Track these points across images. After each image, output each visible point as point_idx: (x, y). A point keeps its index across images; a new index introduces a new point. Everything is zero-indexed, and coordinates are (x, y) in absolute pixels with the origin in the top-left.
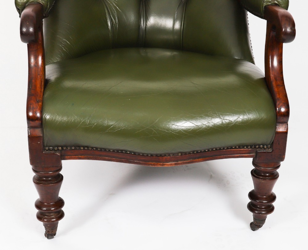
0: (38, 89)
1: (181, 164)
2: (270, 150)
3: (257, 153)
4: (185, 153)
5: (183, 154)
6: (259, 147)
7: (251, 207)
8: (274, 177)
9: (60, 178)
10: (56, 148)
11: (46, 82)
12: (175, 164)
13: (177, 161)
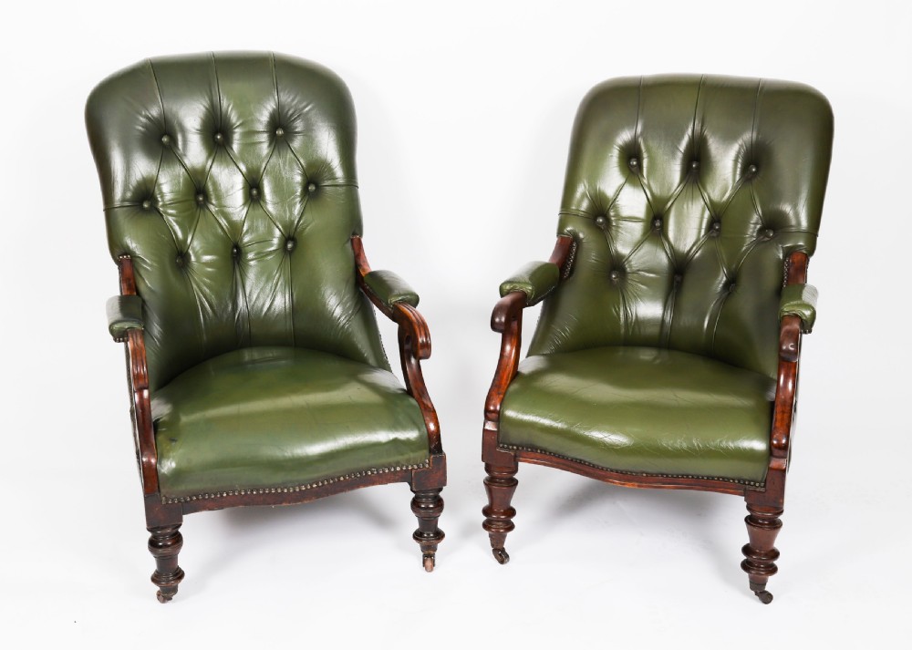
0: (504, 382)
1: (646, 487)
2: (762, 490)
3: (745, 490)
4: (652, 475)
5: (650, 475)
6: (749, 484)
7: (746, 566)
8: (776, 525)
9: (514, 483)
10: (510, 447)
11: (516, 374)
12: (639, 486)
13: (641, 482)
